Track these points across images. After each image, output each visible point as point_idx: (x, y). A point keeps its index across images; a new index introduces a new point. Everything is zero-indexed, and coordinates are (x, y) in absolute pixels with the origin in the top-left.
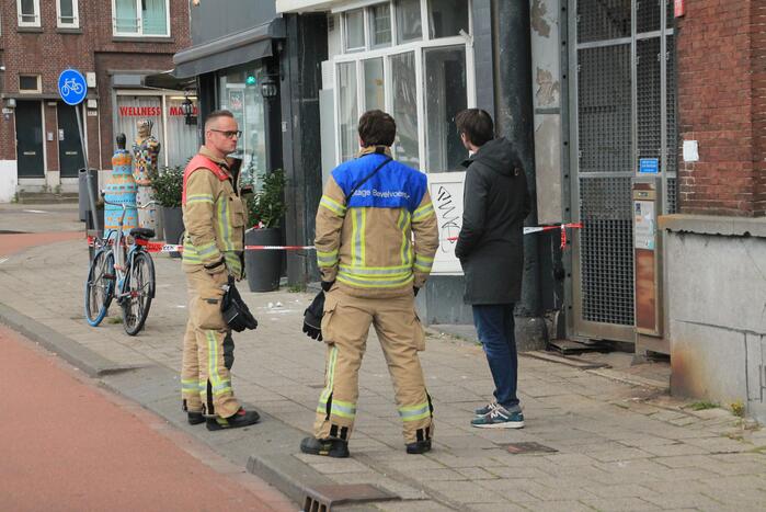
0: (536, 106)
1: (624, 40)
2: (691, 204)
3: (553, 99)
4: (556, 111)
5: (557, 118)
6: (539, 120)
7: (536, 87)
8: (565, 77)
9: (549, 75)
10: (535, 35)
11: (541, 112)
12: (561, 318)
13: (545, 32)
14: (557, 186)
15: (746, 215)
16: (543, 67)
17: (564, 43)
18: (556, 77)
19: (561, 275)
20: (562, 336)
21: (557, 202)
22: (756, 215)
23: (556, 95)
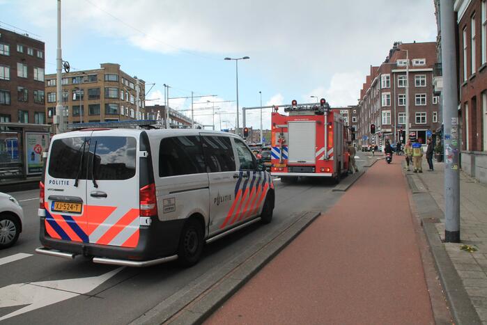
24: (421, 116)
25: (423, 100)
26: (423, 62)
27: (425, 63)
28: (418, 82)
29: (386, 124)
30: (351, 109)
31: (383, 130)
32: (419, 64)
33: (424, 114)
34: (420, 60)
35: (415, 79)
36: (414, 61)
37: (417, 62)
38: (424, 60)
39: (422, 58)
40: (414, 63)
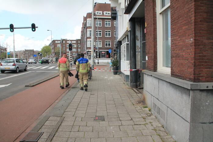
0: (136, 51)
1: (143, 42)
2: (147, 68)
3: (139, 50)
4: (140, 52)
5: (140, 53)
6: (137, 53)
7: (136, 48)
8: (141, 47)
9: (139, 46)
10: (136, 40)
11: (137, 52)
12: (140, 83)
13: (138, 40)
14: (140, 63)
15: (153, 71)
16: (138, 45)
17: (141, 42)
18: (140, 47)
19: (140, 77)
20: (140, 86)
21: (140, 66)
22: (154, 71)
23: (140, 49)
24: (108, 43)
25: (109, 34)
26: (109, 14)
27: (110, 14)
28: (107, 24)
29: (89, 47)
30: (77, 41)
31: (87, 50)
32: (107, 14)
33: (110, 42)
34: (108, 12)
35: (105, 22)
36: (105, 12)
37: (106, 13)
38: (110, 12)
39: (109, 11)
40: (105, 14)
